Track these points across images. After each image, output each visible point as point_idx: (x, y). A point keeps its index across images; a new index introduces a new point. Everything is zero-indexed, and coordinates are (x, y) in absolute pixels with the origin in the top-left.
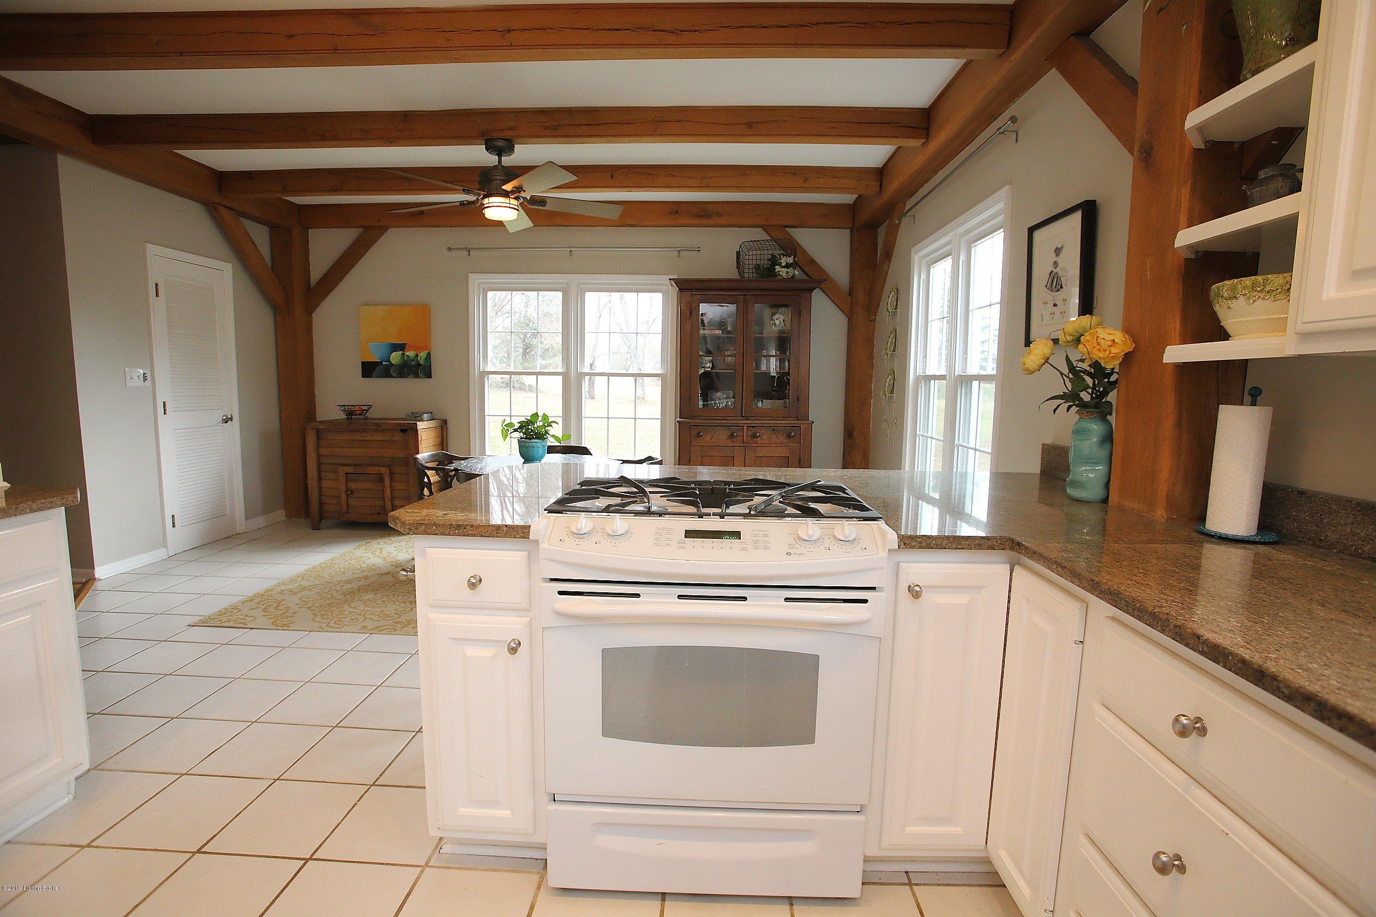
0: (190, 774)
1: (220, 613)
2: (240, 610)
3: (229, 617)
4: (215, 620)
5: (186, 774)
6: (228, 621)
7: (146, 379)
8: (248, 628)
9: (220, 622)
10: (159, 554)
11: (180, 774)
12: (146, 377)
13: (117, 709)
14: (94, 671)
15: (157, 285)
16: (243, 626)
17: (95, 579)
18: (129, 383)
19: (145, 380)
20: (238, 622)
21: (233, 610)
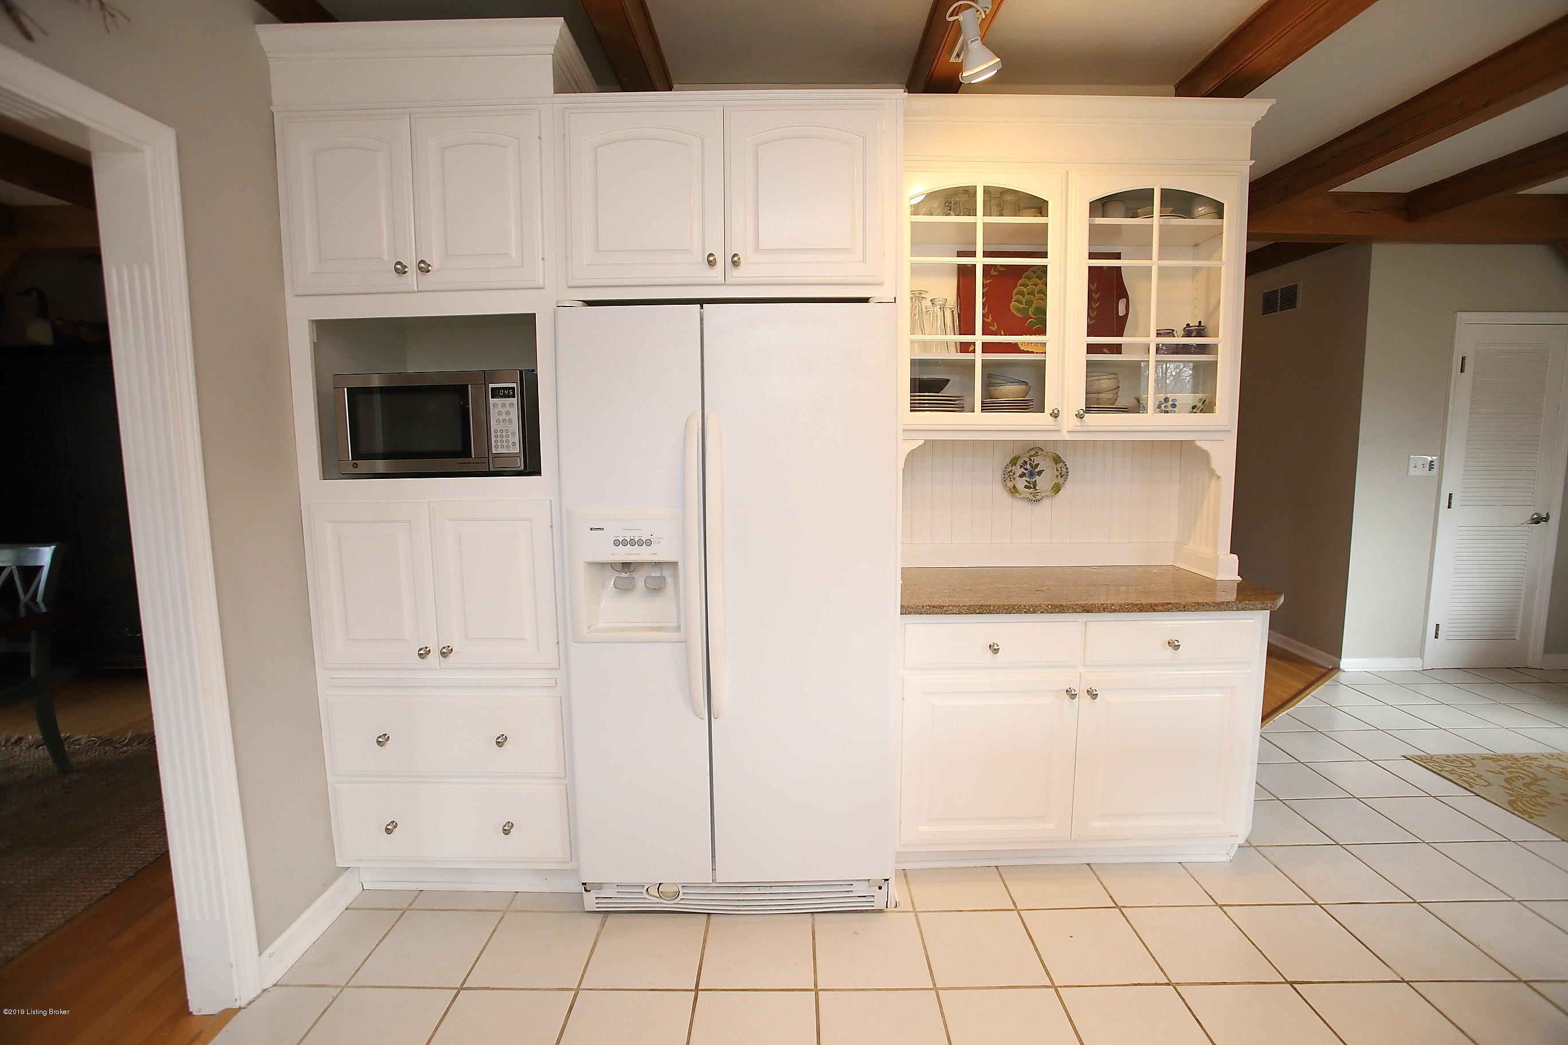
0: (1322, 908)
1: (1447, 759)
2: (1473, 766)
3: (1455, 768)
4: (1437, 764)
5: (1319, 905)
6: (1451, 772)
7: (1433, 468)
8: (1472, 792)
9: (1440, 769)
10: (1413, 664)
11: (1315, 902)
12: (1433, 465)
13: (1296, 805)
14: (1297, 760)
15: (1463, 359)
16: (1467, 786)
17: (1339, 669)
18: (1413, 472)
19: (1431, 468)
20: (1464, 778)
21: (1465, 762)
